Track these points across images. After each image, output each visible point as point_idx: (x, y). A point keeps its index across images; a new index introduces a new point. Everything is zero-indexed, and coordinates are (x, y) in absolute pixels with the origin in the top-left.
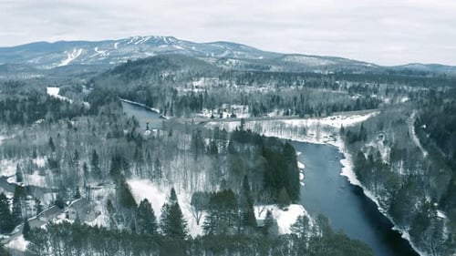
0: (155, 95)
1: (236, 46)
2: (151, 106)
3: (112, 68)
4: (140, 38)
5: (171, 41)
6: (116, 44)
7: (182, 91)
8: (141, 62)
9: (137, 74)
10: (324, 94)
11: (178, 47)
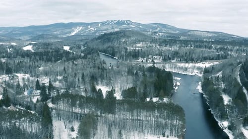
0: (116, 50)
1: (164, 26)
2: (114, 56)
3: (97, 37)
4: (112, 21)
5: (129, 23)
6: (100, 24)
7: (130, 49)
8: (111, 34)
9: (109, 40)
10: (202, 51)
11: (133, 26)
